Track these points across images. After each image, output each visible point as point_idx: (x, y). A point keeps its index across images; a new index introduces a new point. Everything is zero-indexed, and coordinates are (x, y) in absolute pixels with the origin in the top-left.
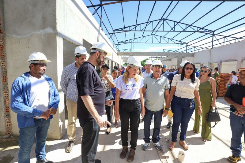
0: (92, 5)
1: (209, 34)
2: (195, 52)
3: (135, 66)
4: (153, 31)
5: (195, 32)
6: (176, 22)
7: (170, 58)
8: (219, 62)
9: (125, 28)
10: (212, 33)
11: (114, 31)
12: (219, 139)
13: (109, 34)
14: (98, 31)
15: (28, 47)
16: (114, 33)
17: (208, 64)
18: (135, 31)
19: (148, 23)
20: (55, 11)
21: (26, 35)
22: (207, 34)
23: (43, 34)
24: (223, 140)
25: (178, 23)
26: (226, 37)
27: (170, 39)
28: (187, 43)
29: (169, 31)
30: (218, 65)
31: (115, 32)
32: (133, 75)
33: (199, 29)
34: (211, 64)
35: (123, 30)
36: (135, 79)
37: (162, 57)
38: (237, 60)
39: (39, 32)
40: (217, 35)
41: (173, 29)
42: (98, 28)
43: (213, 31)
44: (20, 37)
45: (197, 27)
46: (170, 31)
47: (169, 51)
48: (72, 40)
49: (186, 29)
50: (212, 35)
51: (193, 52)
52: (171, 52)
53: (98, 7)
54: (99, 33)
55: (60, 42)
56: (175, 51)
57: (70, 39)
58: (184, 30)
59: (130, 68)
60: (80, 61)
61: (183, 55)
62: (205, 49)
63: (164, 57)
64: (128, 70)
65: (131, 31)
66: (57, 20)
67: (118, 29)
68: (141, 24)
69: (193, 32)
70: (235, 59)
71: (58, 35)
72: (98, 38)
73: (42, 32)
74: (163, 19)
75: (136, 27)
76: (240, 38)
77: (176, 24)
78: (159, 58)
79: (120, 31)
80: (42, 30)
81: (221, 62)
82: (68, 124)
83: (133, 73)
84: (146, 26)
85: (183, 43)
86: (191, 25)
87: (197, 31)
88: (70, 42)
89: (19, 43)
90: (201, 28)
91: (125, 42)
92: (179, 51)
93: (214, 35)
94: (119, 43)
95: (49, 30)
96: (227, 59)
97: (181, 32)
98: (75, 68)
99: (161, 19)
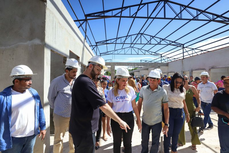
0: (77, 20)
1: (180, 46)
2: (169, 62)
3: (123, 76)
4: (132, 44)
5: (168, 45)
6: (152, 36)
7: (147, 68)
8: (190, 71)
9: (107, 41)
10: (182, 46)
11: (96, 43)
12: (207, 146)
13: (92, 46)
14: (83, 43)
15: (13, 59)
16: (96, 45)
17: (181, 72)
18: (116, 43)
19: (128, 37)
20: (44, 23)
21: (11, 46)
22: (178, 47)
23: (30, 45)
24: (211, 147)
25: (153, 37)
26: (194, 49)
27: (146, 51)
28: (161, 55)
29: (145, 44)
30: (190, 73)
31: (98, 44)
32: (124, 86)
33: (171, 42)
34: (183, 72)
35: (105, 42)
36: (126, 90)
37: (140, 67)
38: (205, 68)
39: (25, 43)
40: (186, 47)
41: (150, 42)
42: (83, 40)
43: (182, 45)
44: (3, 48)
45: (170, 41)
46: (147, 44)
47: (146, 61)
48: (60, 52)
49: (160, 42)
50: (182, 48)
51: (167, 62)
52: (147, 62)
53: (83, 21)
54: (84, 45)
55: (47, 54)
56: (151, 61)
57: (57, 50)
58: (158, 43)
59: (119, 80)
60: (71, 74)
61: (159, 65)
62: (177, 59)
63: (142, 66)
64: (118, 82)
65: (112, 43)
66: (45, 32)
67: (101, 42)
68: (121, 37)
69: (166, 45)
70: (203, 68)
71: (46, 47)
72: (83, 49)
73: (29, 43)
74: (140, 34)
75: (116, 41)
76: (205, 50)
77: (151, 38)
78: (137, 67)
79: (102, 43)
80: (29, 41)
81: (192, 71)
82: (54, 142)
83: (123, 84)
84: (126, 39)
85: (157, 54)
86: (164, 39)
87: (170, 44)
88: (57, 54)
89: (3, 54)
90: (173, 42)
91: (106, 54)
92: (155, 61)
93: (184, 48)
94: (100, 54)
95: (37, 41)
96: (197, 68)
97: (156, 44)
98: (64, 81)
99: (139, 33)
